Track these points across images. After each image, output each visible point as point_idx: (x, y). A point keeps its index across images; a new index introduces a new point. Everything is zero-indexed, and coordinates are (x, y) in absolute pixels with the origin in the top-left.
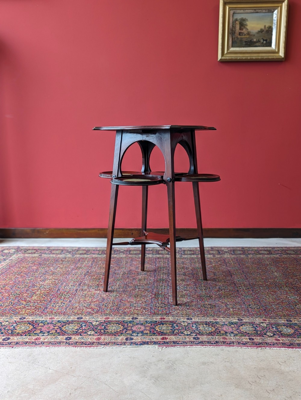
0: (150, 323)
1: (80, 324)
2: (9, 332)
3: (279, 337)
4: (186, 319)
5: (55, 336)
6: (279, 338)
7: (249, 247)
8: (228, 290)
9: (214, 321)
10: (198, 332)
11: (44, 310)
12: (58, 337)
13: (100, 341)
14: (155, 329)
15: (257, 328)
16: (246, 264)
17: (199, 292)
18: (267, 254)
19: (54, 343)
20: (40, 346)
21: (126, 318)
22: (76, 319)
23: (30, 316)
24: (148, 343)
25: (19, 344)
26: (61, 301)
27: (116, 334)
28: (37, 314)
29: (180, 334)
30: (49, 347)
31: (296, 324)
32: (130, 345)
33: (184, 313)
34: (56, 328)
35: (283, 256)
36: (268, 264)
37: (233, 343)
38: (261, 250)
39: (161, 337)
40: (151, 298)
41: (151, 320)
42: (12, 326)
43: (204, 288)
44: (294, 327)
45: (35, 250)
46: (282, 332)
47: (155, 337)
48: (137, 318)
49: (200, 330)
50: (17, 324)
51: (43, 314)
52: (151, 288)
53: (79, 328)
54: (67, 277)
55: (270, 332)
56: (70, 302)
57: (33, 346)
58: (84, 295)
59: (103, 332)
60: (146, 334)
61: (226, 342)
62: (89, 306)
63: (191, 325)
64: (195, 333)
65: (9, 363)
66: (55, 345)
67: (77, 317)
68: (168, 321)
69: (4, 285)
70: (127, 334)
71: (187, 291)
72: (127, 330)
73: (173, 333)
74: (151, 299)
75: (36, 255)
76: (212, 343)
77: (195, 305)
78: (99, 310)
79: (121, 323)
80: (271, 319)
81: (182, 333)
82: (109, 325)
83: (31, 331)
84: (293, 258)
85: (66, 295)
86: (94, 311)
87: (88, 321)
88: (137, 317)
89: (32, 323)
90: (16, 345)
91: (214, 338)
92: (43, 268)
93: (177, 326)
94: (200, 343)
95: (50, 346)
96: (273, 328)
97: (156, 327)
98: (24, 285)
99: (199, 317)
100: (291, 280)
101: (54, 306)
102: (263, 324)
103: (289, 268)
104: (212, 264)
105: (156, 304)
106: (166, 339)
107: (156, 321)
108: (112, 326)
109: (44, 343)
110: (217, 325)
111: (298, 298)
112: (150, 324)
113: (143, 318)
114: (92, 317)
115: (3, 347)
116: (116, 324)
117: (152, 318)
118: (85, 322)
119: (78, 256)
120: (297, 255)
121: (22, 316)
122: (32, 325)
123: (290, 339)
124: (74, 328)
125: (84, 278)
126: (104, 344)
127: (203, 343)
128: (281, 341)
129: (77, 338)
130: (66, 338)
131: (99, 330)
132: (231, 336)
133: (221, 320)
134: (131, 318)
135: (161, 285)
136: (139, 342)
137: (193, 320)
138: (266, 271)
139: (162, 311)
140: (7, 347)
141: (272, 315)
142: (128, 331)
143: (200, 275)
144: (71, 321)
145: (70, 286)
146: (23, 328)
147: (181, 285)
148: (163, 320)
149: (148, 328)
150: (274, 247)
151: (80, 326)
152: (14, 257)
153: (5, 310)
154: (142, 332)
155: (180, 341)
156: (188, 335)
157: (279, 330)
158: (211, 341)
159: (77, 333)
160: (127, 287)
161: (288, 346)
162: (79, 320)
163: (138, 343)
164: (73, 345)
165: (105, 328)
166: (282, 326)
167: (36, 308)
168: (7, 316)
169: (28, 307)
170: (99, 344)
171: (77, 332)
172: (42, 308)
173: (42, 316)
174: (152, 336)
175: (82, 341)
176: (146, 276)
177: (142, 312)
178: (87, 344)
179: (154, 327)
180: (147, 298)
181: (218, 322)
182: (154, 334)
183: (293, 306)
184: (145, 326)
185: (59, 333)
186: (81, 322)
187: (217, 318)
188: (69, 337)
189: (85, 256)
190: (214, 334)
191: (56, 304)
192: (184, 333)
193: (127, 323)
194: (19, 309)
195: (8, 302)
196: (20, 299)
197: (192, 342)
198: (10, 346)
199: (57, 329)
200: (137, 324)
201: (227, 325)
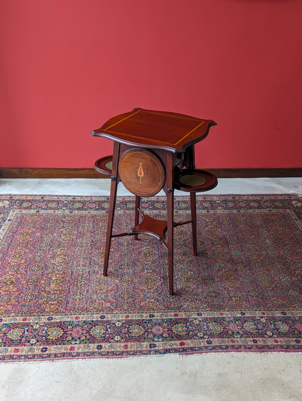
0: (166, 322)
1: (105, 326)
2: (44, 340)
3: (277, 337)
4: (196, 315)
5: (87, 344)
6: (277, 339)
7: (240, 195)
8: (228, 270)
9: (221, 316)
10: (210, 334)
11: (66, 306)
12: (90, 345)
13: (128, 349)
14: (172, 331)
15: (258, 325)
16: (239, 226)
17: (203, 273)
18: (258, 208)
19: (89, 355)
20: (78, 359)
21: (144, 316)
22: (100, 319)
23: (56, 315)
24: (169, 351)
25: (58, 357)
26: (79, 291)
27: (139, 339)
28: (61, 311)
29: (195, 337)
30: (85, 360)
31: (290, 317)
32: (155, 354)
33: (194, 306)
34: (84, 332)
35: (272, 212)
36: (260, 224)
37: (241, 347)
38: (251, 201)
39: (180, 342)
40: (160, 283)
41: (167, 318)
42: (44, 330)
43: (206, 266)
44: (288, 322)
45: (29, 201)
46: (279, 331)
47: (174, 342)
48: (153, 316)
49: (211, 330)
50: (47, 327)
51: (68, 312)
52: (157, 268)
53: (105, 331)
54: (74, 251)
55: (270, 331)
56: (87, 292)
57: (71, 359)
58: (97, 280)
59: (128, 337)
60: (165, 338)
61: (235, 347)
62: (107, 298)
63: (202, 323)
64: (207, 335)
65: (56, 382)
66: (89, 357)
67: (99, 315)
68: (181, 319)
69: (18, 266)
70: (149, 338)
71: (191, 271)
72: (148, 333)
73: (189, 337)
74: (161, 285)
75: (33, 211)
76: (223, 349)
77: (202, 294)
78: (117, 305)
79: (140, 323)
80: (268, 312)
81: (196, 336)
82: (131, 327)
83: (63, 338)
84: (281, 214)
85: (81, 282)
86: (113, 306)
87: (111, 320)
88: (153, 314)
89: (61, 325)
90: (55, 358)
91: (224, 341)
92: (47, 235)
93: (190, 325)
94: (213, 348)
95: (86, 358)
96: (271, 324)
97: (173, 327)
98: (37, 266)
99: (207, 311)
100: (282, 252)
101: (75, 298)
102: (263, 319)
103: (279, 232)
104: (208, 227)
105: (167, 294)
106: (184, 344)
107: (171, 319)
108: (134, 328)
109: (79, 354)
110: (224, 322)
111: (290, 280)
112: (167, 324)
113: (159, 315)
114: (113, 315)
115: (44, 360)
116: (137, 324)
117: (167, 314)
118: (108, 322)
119: (76, 212)
120: (285, 208)
121: (49, 315)
122: (62, 329)
123: (286, 339)
124: (101, 331)
125: (92, 253)
126: (133, 354)
127: (216, 348)
128: (279, 343)
129: (107, 347)
130: (97, 347)
131: (124, 333)
132: (237, 337)
133: (227, 315)
134: (148, 315)
135: (166, 263)
136: (162, 349)
137: (203, 316)
138: (259, 237)
139: (174, 304)
140: (48, 361)
141: (269, 305)
142: (150, 335)
143: (199, 245)
144: (96, 321)
145: (81, 266)
146: (55, 333)
147: (184, 262)
148: (177, 317)
149: (165, 330)
150: (263, 195)
151: (106, 329)
152: (12, 215)
153: (31, 306)
154: (161, 335)
155: (196, 347)
156: (201, 338)
157: (277, 327)
158: (222, 346)
159: (106, 339)
160: (136, 267)
161: (285, 349)
162: (102, 319)
163: (161, 352)
164: (106, 356)
165: (128, 330)
166: (278, 321)
167: (58, 302)
168: (35, 316)
169: (50, 300)
170: (128, 354)
171: (105, 337)
172: (64, 302)
173: (67, 315)
174: (170, 340)
175: (113, 350)
176: (150, 247)
177: (156, 306)
178: (118, 354)
179: (171, 328)
180: (158, 284)
181: (224, 318)
182: (173, 337)
183: (286, 292)
184: (162, 327)
185: (89, 340)
186: (105, 322)
187: (223, 312)
188: (100, 344)
189: (83, 212)
190: (223, 335)
191: (75, 295)
192: (198, 335)
193: (146, 323)
194: (43, 305)
195: (30, 294)
196: (39, 288)
197: (206, 348)
198: (50, 360)
199: (86, 333)
200: (156, 324)
201: (232, 322)
